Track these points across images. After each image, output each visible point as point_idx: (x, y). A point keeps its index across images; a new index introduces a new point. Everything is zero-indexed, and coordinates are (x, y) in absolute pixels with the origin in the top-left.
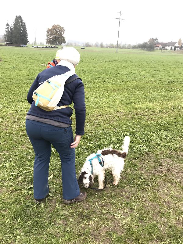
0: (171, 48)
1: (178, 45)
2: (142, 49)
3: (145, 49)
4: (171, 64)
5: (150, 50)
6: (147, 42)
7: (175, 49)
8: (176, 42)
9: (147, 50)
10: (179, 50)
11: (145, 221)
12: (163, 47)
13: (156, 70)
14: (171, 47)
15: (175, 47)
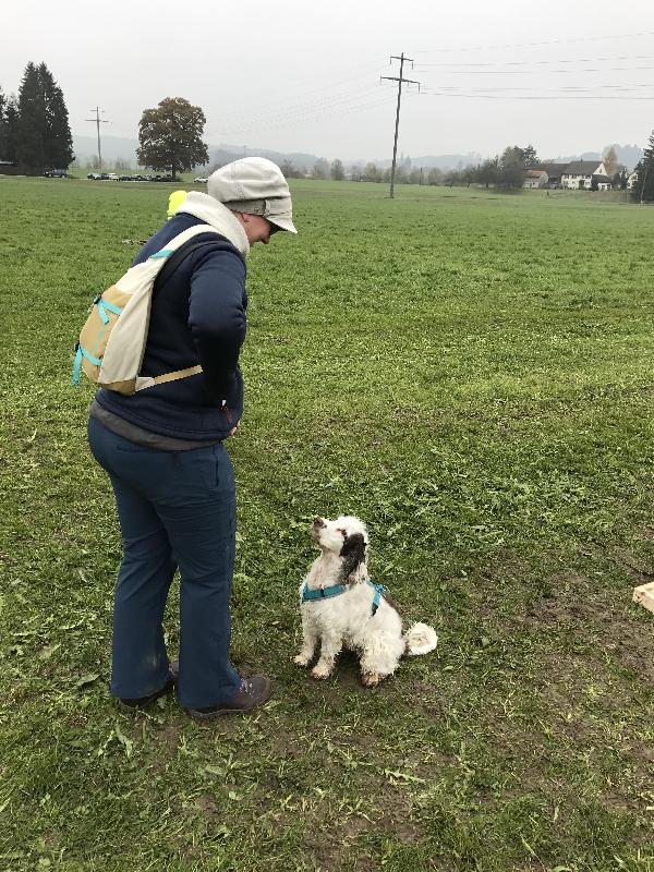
0: (582, 182)
1: (604, 173)
2: (480, 186)
3: (491, 186)
4: (581, 239)
5: (508, 191)
6: (496, 162)
7: (594, 188)
8: (597, 164)
9: (496, 191)
10: (609, 189)
11: (497, 794)
12: (552, 180)
13: (530, 259)
14: (579, 178)
15: (596, 180)
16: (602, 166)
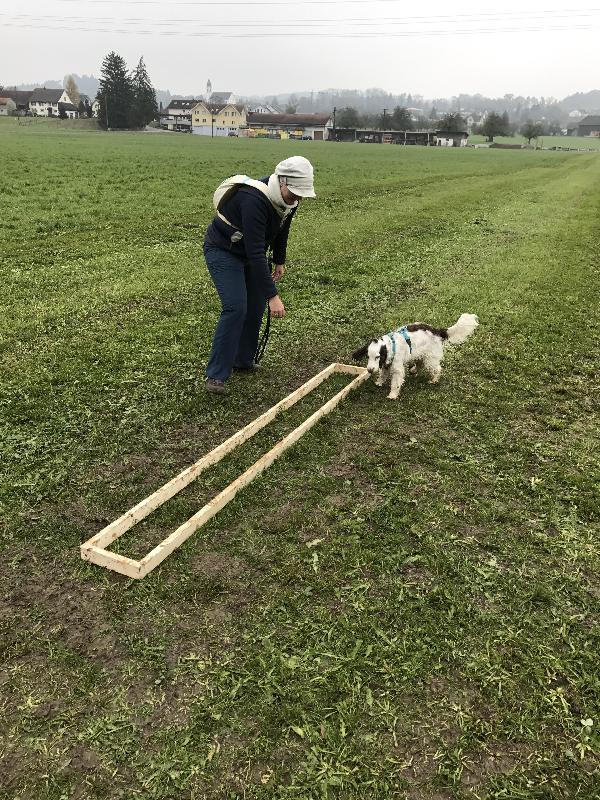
0: (50, 110)
1: (68, 101)
8: (61, 92)
10: (76, 116)
12: (20, 107)
14: (46, 106)
15: (63, 108)
16: (64, 95)
